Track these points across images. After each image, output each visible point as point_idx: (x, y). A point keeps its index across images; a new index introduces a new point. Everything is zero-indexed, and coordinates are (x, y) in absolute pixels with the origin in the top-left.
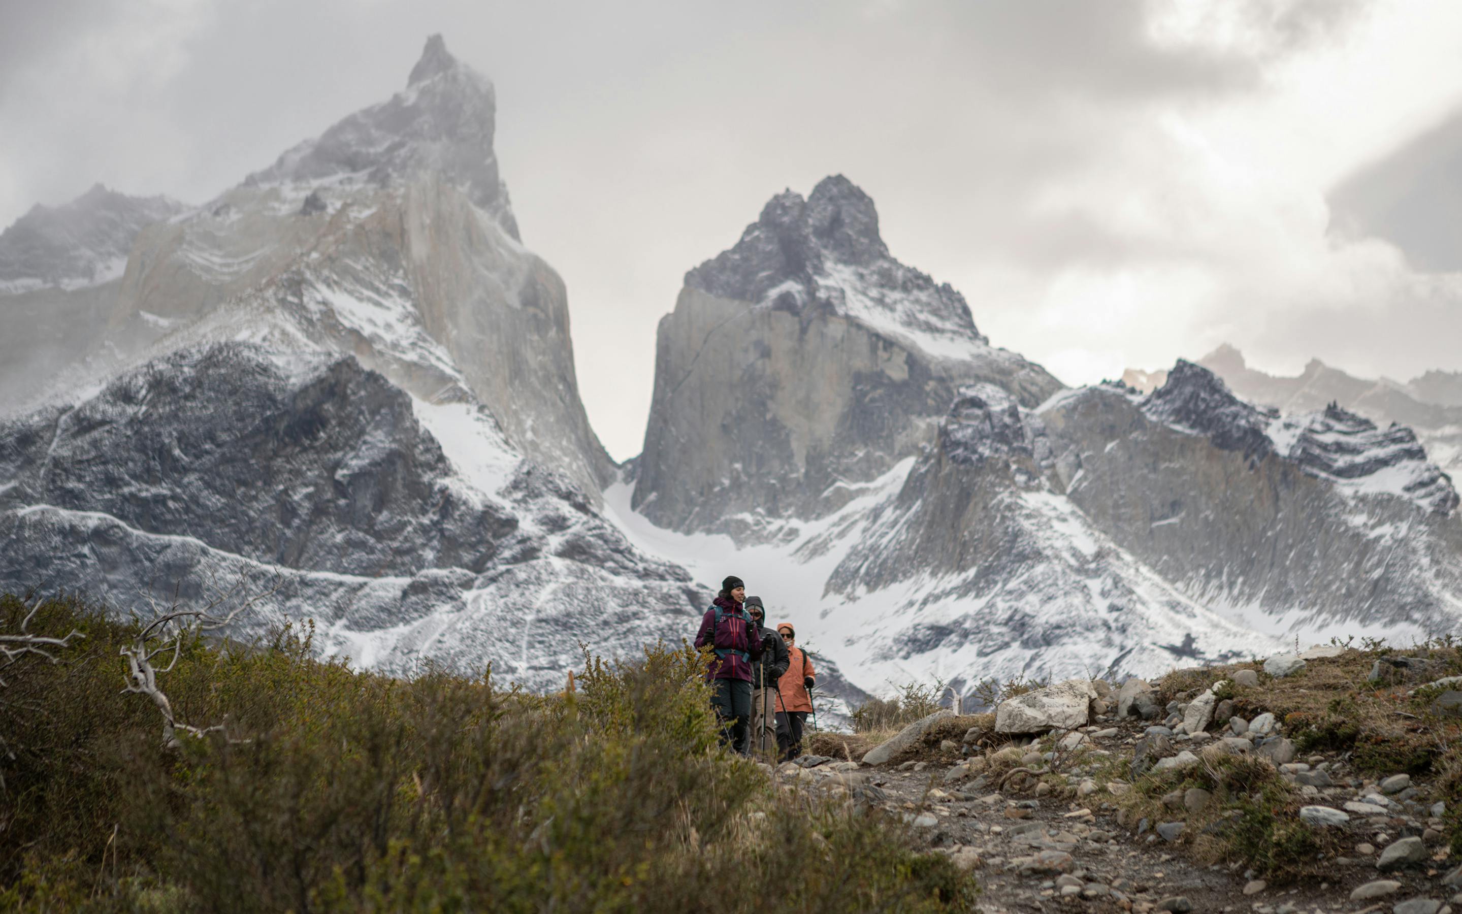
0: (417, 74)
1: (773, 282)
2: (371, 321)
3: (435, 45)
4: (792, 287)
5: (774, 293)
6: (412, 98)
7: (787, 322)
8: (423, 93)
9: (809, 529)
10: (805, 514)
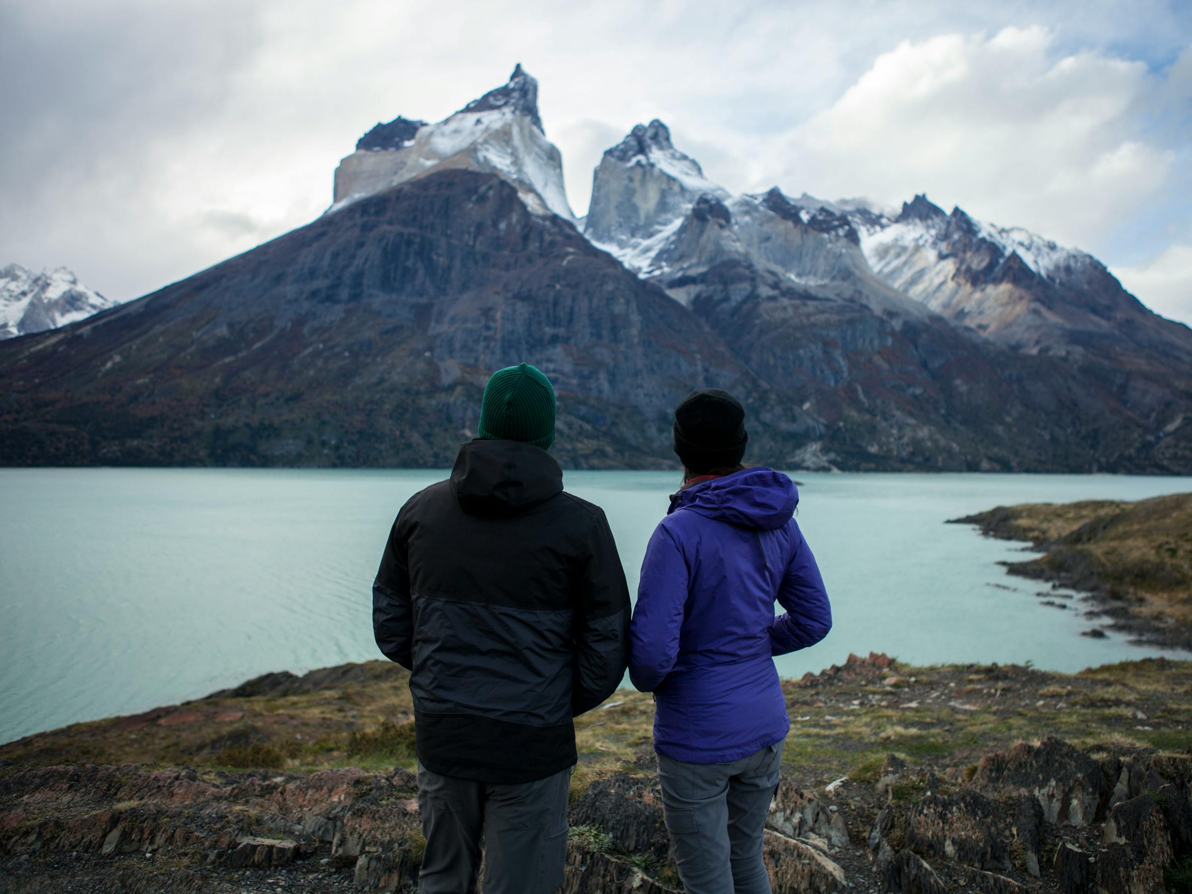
0: (513, 77)
1: (635, 155)
2: (500, 163)
3: (518, 67)
4: (641, 157)
5: (634, 160)
6: (512, 85)
7: (639, 171)
8: (516, 83)
9: (646, 243)
10: (643, 237)
